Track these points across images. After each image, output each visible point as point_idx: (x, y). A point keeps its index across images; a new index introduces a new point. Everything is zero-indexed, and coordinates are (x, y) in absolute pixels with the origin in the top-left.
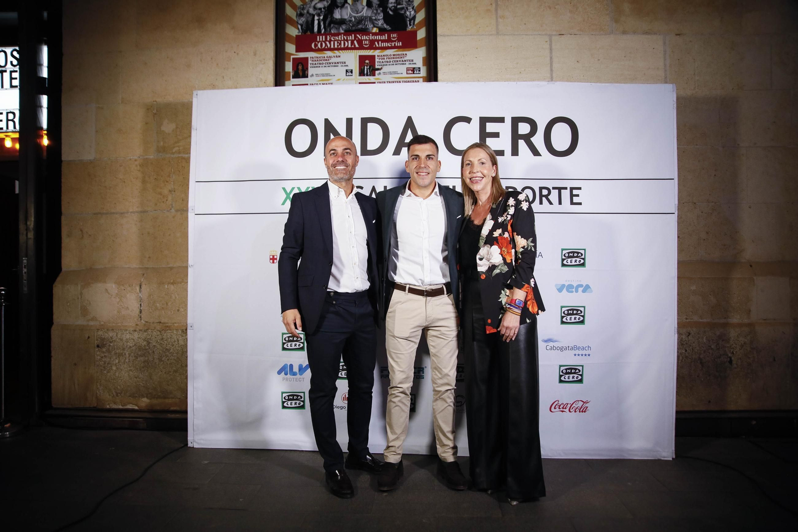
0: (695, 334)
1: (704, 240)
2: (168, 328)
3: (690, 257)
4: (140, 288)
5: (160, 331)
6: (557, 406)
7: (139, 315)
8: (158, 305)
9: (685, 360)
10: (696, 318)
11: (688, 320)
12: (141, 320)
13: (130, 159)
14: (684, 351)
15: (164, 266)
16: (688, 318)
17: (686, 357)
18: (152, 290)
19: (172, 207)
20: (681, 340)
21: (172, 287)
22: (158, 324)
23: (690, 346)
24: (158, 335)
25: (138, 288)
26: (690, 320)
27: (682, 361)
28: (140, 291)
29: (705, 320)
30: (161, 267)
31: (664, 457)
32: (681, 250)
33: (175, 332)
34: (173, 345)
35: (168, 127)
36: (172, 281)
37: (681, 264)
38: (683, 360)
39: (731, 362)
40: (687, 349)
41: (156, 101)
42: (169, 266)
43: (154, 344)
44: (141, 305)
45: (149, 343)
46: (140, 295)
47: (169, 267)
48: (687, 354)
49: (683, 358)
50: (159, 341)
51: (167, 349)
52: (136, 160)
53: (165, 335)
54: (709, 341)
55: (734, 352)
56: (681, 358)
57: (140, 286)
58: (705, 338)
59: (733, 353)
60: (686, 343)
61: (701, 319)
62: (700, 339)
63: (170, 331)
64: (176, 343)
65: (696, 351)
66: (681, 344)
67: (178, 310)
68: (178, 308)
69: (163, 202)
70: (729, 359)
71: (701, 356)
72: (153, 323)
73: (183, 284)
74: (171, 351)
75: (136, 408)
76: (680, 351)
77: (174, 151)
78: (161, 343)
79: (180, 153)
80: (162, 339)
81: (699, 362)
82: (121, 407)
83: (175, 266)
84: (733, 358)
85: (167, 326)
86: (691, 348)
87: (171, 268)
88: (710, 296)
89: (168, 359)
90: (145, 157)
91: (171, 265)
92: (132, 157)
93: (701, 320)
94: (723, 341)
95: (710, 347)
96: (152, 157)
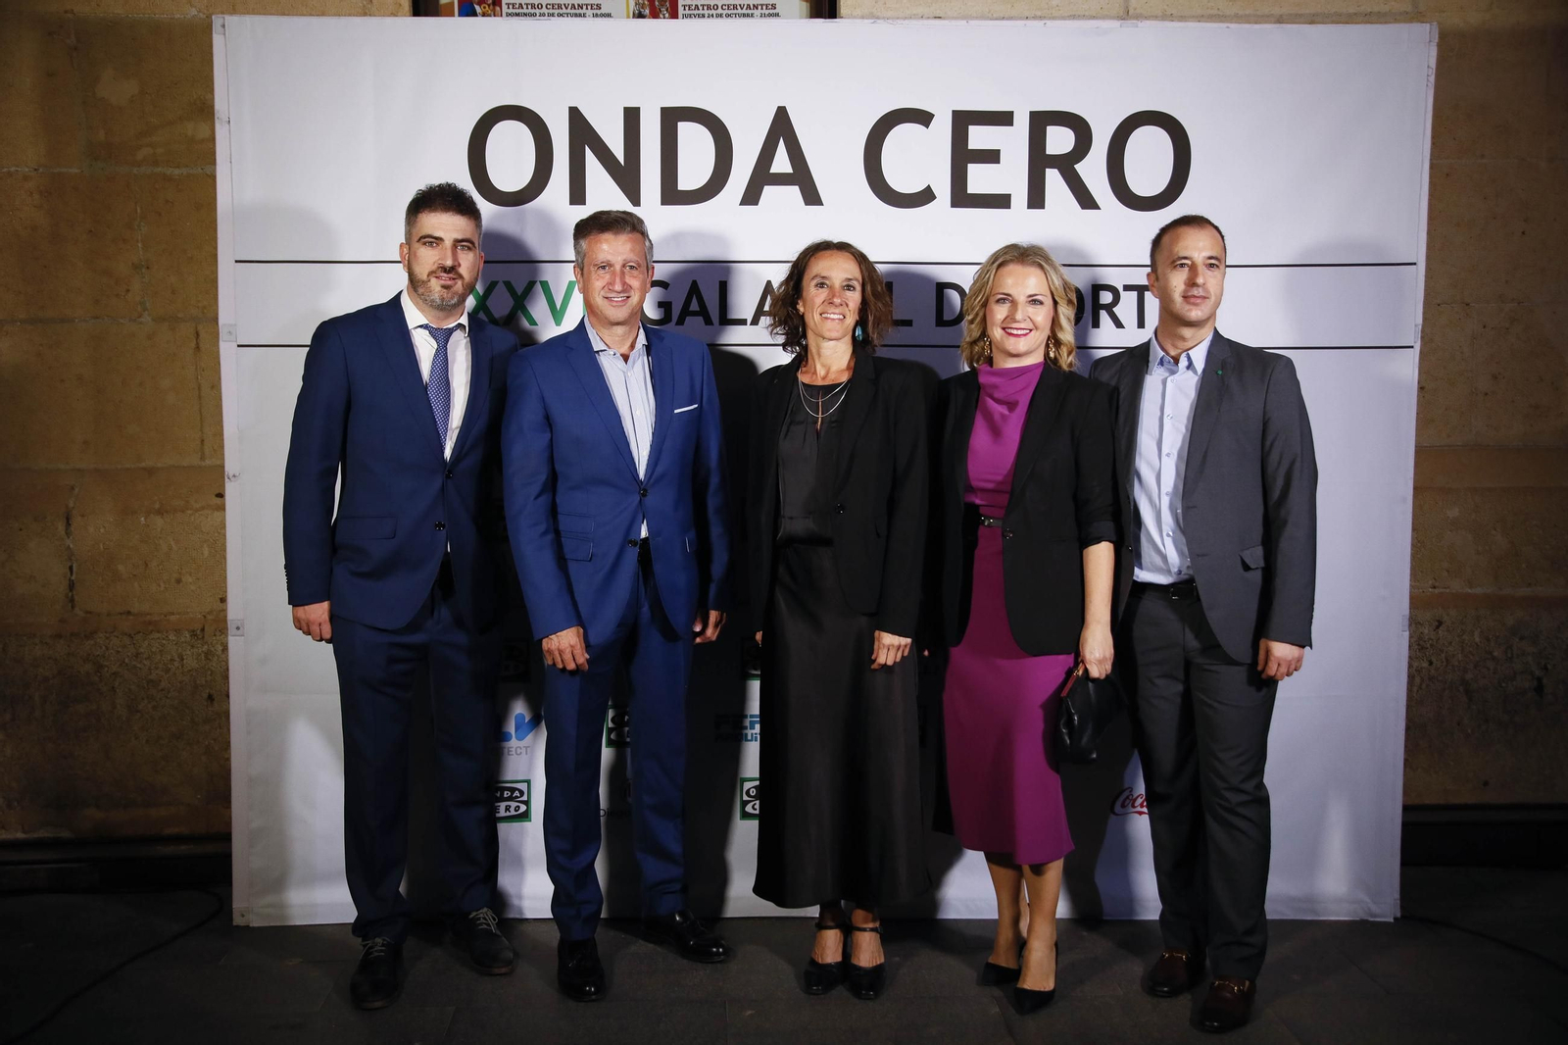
0: (1453, 623)
1: (1486, 394)
2: (150, 628)
3: (1449, 436)
4: (68, 524)
5: (130, 635)
6: (1128, 801)
7: (67, 596)
8: (121, 567)
9: (1427, 686)
10: (1457, 586)
11: (1436, 591)
12: (73, 607)
13: (10, 174)
14: (1425, 665)
15: (128, 466)
16: (1437, 584)
17: (1431, 679)
18: (102, 530)
19: (145, 309)
20: (1420, 638)
21: (159, 522)
22: (124, 617)
23: (1442, 651)
24: (124, 647)
25: (61, 527)
26: (1441, 590)
27: (1420, 688)
28: (68, 534)
29: (1478, 591)
30: (119, 467)
31: (1375, 916)
32: (1424, 421)
33: (172, 637)
34: (167, 671)
35: (117, 90)
36: (157, 506)
37: (1424, 454)
38: (1424, 686)
39: (1539, 689)
40: (1434, 660)
41: (72, 11)
42: (143, 465)
43: (114, 669)
44: (71, 568)
45: (99, 667)
46: (69, 542)
47: (144, 469)
48: (1433, 671)
49: (1422, 680)
50: (126, 660)
51: (152, 681)
52: (26, 178)
53: (146, 642)
54: (1488, 640)
55: (1549, 667)
56: (1418, 680)
57: (68, 519)
58: (1476, 634)
59: (1546, 668)
60: (1431, 645)
61: (1471, 588)
62: (1464, 637)
63: (157, 635)
64: (176, 664)
65: (1457, 663)
66: (1419, 647)
67: (179, 581)
68: (176, 575)
69: (117, 295)
70: (1535, 683)
71: (1469, 676)
72: (109, 615)
73: (189, 512)
74: (163, 684)
75: (65, 834)
76: (1416, 664)
77: (140, 156)
78: (135, 667)
79: (156, 163)
80: (137, 655)
81: (1461, 689)
82: (20, 835)
83: (159, 465)
84: (1545, 681)
85: (150, 623)
86: (1443, 655)
87: (150, 472)
88: (1494, 532)
89: (155, 708)
90: (55, 171)
91: (148, 463)
92: (13, 169)
93: (1470, 591)
94: (1522, 638)
95: (1491, 653)
96: (75, 170)
